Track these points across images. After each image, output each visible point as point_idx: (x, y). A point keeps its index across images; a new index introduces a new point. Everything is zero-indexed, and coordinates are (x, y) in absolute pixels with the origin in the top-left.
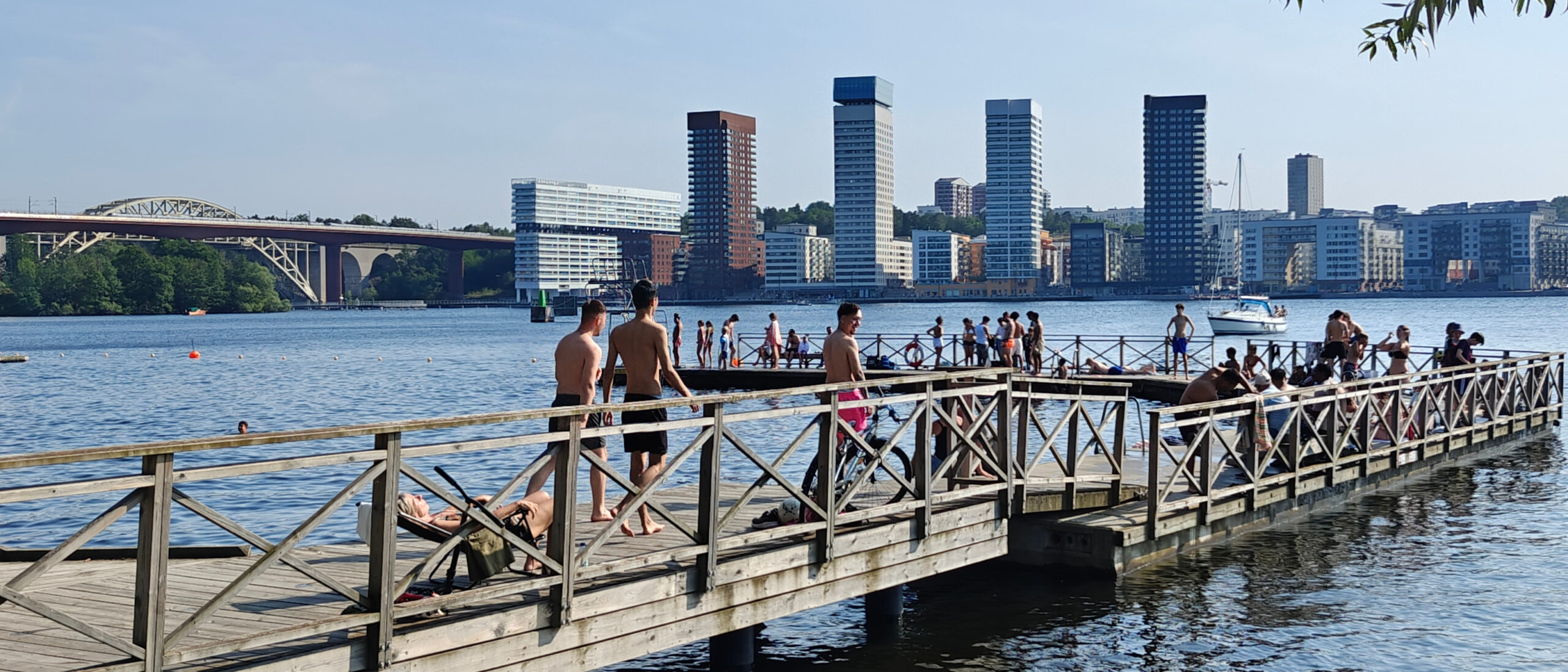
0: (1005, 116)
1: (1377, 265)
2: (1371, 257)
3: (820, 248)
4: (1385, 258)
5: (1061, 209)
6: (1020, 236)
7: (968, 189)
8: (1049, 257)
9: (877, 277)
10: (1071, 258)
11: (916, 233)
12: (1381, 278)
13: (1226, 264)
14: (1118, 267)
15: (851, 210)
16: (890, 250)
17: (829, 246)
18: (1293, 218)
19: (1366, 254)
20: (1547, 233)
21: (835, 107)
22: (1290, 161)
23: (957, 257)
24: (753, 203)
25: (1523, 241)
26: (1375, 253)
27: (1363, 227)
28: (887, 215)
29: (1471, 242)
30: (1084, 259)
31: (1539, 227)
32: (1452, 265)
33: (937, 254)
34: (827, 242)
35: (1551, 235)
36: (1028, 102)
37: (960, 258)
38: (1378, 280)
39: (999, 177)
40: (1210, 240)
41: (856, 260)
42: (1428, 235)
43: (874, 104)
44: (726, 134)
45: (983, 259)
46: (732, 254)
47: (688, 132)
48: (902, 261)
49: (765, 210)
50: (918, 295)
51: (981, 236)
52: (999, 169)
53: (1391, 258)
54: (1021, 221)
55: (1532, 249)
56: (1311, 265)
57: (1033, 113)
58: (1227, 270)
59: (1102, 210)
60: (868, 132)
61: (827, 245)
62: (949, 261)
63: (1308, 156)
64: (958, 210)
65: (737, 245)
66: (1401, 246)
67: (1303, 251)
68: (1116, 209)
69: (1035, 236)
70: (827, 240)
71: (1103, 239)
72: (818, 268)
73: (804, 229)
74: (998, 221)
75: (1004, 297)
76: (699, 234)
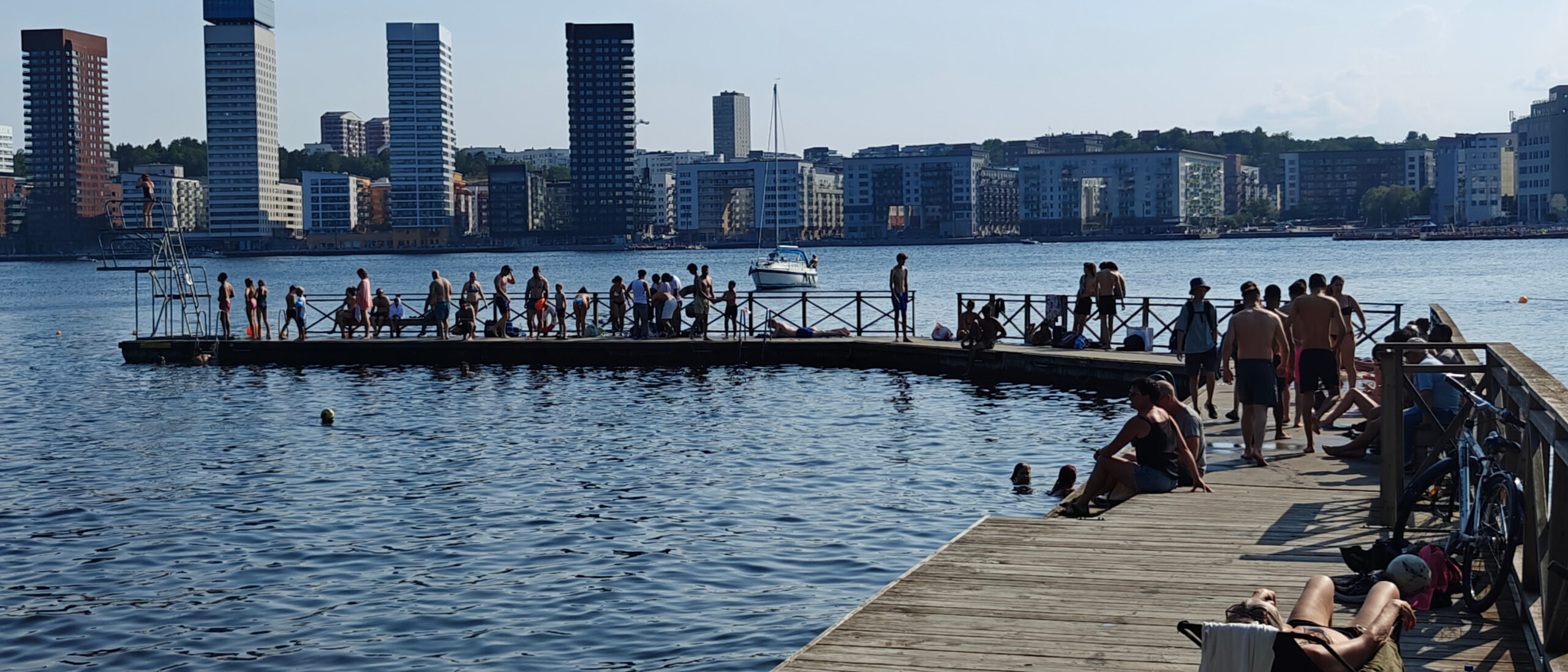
0: (409, 42)
1: (817, 212)
2: (810, 203)
3: (190, 192)
4: (824, 204)
5: (471, 148)
6: (431, 178)
7: (360, 125)
8: (463, 203)
9: (261, 226)
10: (490, 205)
11: (307, 176)
12: (820, 225)
13: (657, 210)
14: (541, 214)
15: (227, 147)
16: (275, 195)
17: (201, 189)
18: (722, 161)
19: (806, 200)
20: (987, 177)
21: (206, 27)
22: (716, 99)
23: (356, 203)
24: (105, 138)
25: (964, 186)
26: (814, 199)
27: (802, 171)
28: (271, 154)
29: (912, 187)
30: (504, 205)
31: (980, 171)
32: (892, 212)
33: (333, 199)
34: (198, 185)
35: (991, 180)
36: (435, 27)
37: (360, 203)
38: (818, 227)
39: (404, 111)
40: (641, 184)
41: (235, 206)
42: (868, 180)
43: (253, 24)
44: (71, 57)
45: (386, 205)
46: (80, 200)
47: (21, 53)
48: (290, 207)
49: (118, 147)
50: (310, 247)
51: (382, 179)
52: (404, 103)
53: (831, 204)
54: (430, 162)
55: (973, 194)
56: (747, 212)
57: (441, 39)
58: (659, 218)
59: (517, 151)
60: (247, 57)
61: (198, 189)
62: (347, 207)
63: (734, 94)
64: (349, 149)
65: (87, 188)
66: (841, 192)
67: (740, 196)
68: (533, 150)
69: (447, 179)
70: (197, 182)
71: (525, 183)
72: (187, 215)
73: (167, 169)
74: (405, 162)
75: (412, 249)
76: (38, 176)
